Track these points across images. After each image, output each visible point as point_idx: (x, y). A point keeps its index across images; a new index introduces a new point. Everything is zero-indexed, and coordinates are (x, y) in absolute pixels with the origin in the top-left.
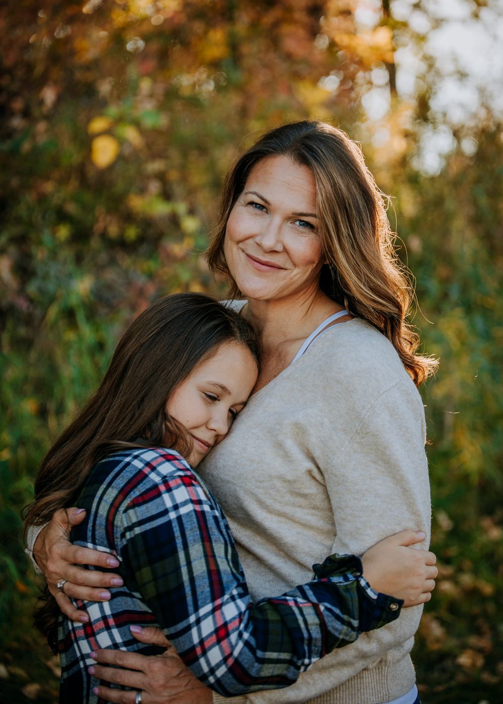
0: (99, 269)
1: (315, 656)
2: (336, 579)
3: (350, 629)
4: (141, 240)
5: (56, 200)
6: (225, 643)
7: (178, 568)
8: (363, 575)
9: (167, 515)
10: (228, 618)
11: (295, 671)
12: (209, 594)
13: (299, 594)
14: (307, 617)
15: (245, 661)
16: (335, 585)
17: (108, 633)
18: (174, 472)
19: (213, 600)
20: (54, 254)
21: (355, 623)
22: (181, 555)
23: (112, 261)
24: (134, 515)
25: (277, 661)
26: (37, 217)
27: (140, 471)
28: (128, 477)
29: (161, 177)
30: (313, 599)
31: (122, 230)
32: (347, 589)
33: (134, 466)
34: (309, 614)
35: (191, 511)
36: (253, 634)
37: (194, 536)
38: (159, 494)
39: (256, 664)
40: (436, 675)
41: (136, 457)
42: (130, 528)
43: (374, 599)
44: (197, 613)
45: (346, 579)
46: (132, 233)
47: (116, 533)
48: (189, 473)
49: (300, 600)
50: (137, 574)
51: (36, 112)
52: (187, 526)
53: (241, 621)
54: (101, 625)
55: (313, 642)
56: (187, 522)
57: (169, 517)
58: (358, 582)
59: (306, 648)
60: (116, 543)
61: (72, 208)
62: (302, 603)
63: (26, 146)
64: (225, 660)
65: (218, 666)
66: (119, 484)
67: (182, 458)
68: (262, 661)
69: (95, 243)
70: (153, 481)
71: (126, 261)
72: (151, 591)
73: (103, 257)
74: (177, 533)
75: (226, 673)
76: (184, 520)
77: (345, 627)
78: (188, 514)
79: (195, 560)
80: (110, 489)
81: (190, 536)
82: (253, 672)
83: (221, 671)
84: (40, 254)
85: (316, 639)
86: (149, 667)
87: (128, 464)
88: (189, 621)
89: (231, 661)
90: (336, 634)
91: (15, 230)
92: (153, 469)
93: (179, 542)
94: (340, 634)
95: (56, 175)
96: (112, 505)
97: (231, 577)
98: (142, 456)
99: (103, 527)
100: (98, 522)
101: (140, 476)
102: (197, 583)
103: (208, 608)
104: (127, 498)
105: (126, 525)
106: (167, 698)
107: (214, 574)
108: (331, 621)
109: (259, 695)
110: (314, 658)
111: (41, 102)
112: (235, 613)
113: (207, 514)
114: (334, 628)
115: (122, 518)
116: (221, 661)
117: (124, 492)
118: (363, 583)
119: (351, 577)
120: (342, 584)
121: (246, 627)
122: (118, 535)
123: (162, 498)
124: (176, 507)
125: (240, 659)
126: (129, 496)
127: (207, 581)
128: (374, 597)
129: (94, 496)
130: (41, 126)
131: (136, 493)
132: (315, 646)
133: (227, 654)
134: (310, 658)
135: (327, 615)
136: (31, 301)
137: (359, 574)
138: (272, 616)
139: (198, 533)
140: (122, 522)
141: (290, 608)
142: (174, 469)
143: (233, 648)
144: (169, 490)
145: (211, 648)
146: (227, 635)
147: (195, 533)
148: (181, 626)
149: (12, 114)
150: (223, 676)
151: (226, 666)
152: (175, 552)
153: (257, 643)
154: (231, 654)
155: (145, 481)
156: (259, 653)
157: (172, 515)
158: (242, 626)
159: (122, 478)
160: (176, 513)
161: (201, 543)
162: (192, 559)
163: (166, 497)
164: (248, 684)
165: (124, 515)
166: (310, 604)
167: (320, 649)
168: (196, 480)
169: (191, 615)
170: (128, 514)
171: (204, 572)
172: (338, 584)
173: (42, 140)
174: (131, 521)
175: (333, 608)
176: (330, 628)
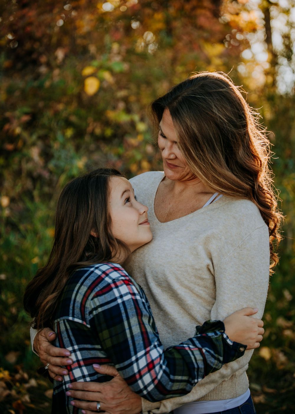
0: (90, 153)
1: (200, 378)
2: (210, 334)
3: (218, 362)
4: (114, 136)
5: (64, 115)
6: (153, 372)
7: (124, 330)
8: (225, 332)
9: (116, 301)
10: (154, 357)
11: (190, 386)
12: (142, 345)
13: (190, 343)
14: (196, 356)
15: (164, 381)
16: (211, 338)
17: (80, 369)
18: (119, 277)
19: (145, 348)
20: (63, 146)
21: (221, 359)
22: (126, 323)
23: (98, 148)
24: (98, 301)
25: (181, 381)
26: (54, 124)
27: (100, 276)
28: (92, 280)
29: (125, 100)
30: (199, 346)
31: (103, 131)
32: (217, 339)
33: (96, 273)
34: (197, 354)
35: (130, 299)
36: (167, 366)
37: (132, 313)
38: (111, 289)
39: (170, 383)
40: (282, 383)
41: (97, 268)
42: (96, 309)
43: (231, 345)
44: (136, 356)
45: (216, 334)
46: (109, 132)
47: (86, 312)
48: (127, 278)
49: (191, 346)
50: (100, 334)
51: (53, 64)
52: (128, 307)
53: (160, 359)
54: (76, 364)
55: (200, 370)
56: (128, 305)
57: (118, 302)
58: (222, 335)
59: (196, 373)
60: (86, 317)
61: (74, 119)
62: (192, 348)
63: (47, 84)
64: (153, 381)
65: (149, 384)
66: (88, 284)
67: (123, 269)
68: (173, 381)
69: (87, 138)
70: (107, 282)
71: (106, 148)
72: (109, 343)
73: (93, 146)
74: (123, 311)
75: (153, 388)
76: (126, 304)
77: (216, 361)
78: (128, 300)
79: (133, 326)
80: (83, 287)
81: (130, 313)
82: (168, 387)
83: (151, 387)
84: (56, 146)
85: (201, 368)
86: (104, 389)
87: (92, 272)
88: (132, 360)
89: (156, 382)
90: (212, 365)
91: (41, 132)
92: (107, 275)
93: (124, 315)
94: (214, 365)
95: (65, 99)
96: (84, 296)
97: (153, 336)
98: (101, 268)
99: (79, 308)
100: (76, 305)
101: (99, 279)
102: (136, 339)
103: (143, 352)
104: (93, 292)
105: (93, 307)
106: (114, 405)
107: (144, 333)
108: (209, 358)
109: (168, 401)
110: (200, 379)
111: (56, 58)
112: (158, 355)
113: (138, 301)
114: (210, 361)
115: (90, 303)
116: (151, 382)
117: (91, 288)
118: (225, 336)
119: (219, 333)
120: (214, 337)
121: (164, 362)
122: (87, 312)
123: (113, 291)
124: (121, 296)
125: (161, 381)
126: (94, 291)
127: (141, 338)
128: (231, 344)
129: (73, 290)
130: (56, 72)
131: (98, 289)
132: (201, 372)
133: (154, 378)
134: (197, 379)
135: (207, 355)
136: (51, 172)
137: (223, 331)
138: (177, 356)
139: (135, 311)
140: (90, 305)
141: (187, 351)
142: (119, 275)
143: (157, 374)
144: (117, 287)
145: (145, 375)
146: (154, 367)
147: (133, 311)
148: (127, 363)
149: (40, 65)
150: (152, 390)
151: (154, 384)
152: (122, 321)
153: (170, 371)
154: (156, 378)
155: (102, 282)
156: (172, 377)
157: (120, 301)
158: (162, 362)
159: (89, 280)
160: (122, 300)
161: (136, 317)
162: (132, 325)
163: (115, 290)
164: (165, 395)
165: (91, 301)
166: (197, 349)
167: (203, 373)
168: (131, 282)
169: (133, 356)
170: (94, 301)
171: (139, 333)
172: (212, 337)
173: (56, 79)
174: (96, 305)
175: (210, 351)
176: (209, 362)
